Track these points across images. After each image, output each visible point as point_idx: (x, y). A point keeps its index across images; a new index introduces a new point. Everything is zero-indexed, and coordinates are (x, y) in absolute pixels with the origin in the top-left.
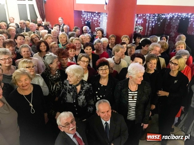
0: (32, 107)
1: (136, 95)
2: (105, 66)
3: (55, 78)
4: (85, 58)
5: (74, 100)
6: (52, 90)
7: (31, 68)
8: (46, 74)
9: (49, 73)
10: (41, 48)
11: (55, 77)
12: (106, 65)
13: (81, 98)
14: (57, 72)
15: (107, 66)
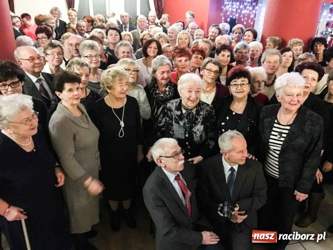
0: (122, 128)
1: (287, 132)
2: (243, 79)
3: (162, 97)
4: (213, 65)
5: (185, 133)
6: (156, 115)
7: (130, 72)
8: (151, 88)
9: (155, 87)
10: (149, 49)
11: (162, 95)
12: (245, 77)
13: (198, 130)
14: (167, 89)
15: (246, 80)
